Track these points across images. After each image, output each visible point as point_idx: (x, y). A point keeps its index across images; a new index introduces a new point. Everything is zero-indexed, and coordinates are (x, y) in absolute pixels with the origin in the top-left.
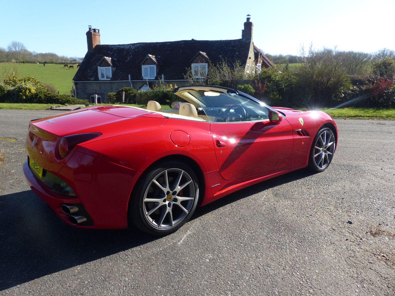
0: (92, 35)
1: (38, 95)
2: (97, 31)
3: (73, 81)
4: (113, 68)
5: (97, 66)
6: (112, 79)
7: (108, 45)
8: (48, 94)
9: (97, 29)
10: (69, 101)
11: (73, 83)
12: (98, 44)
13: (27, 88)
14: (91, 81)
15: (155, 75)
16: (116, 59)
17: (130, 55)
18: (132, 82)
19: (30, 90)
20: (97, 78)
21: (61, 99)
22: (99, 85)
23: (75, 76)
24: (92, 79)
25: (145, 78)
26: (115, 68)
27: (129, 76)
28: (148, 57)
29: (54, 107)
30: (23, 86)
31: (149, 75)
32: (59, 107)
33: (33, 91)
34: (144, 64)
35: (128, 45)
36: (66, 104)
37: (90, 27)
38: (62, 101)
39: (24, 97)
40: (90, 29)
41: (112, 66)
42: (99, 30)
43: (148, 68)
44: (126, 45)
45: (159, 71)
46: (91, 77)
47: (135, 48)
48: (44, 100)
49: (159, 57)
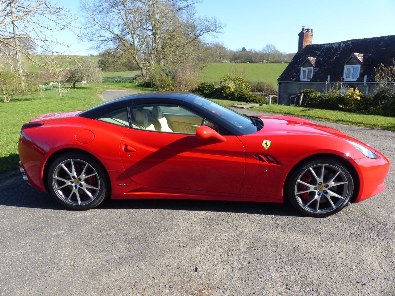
0: (303, 35)
1: (233, 93)
2: (310, 31)
3: (278, 81)
4: (314, 69)
5: (301, 67)
6: (312, 80)
7: (318, 45)
8: (241, 93)
9: (310, 29)
10: (255, 100)
11: (277, 83)
12: (309, 43)
13: (228, 87)
14: (293, 81)
15: (358, 76)
16: (322, 59)
17: (338, 54)
18: (331, 83)
19: (230, 88)
20: (298, 79)
21: (249, 98)
22: (300, 85)
23: (280, 77)
24: (294, 79)
25: (346, 79)
26: (318, 69)
27: (329, 77)
28: (353, 56)
29: (236, 104)
30: (226, 85)
31: (351, 77)
32: (241, 104)
33: (232, 90)
34: (347, 64)
35: (339, 43)
36: (248, 103)
37: (303, 27)
38: (250, 99)
39: (224, 95)
40: (303, 29)
41: (314, 66)
42: (312, 30)
43: (351, 68)
44: (336, 43)
45: (364, 71)
46: (293, 78)
47: (346, 46)
48: (236, 98)
49: (370, 55)
